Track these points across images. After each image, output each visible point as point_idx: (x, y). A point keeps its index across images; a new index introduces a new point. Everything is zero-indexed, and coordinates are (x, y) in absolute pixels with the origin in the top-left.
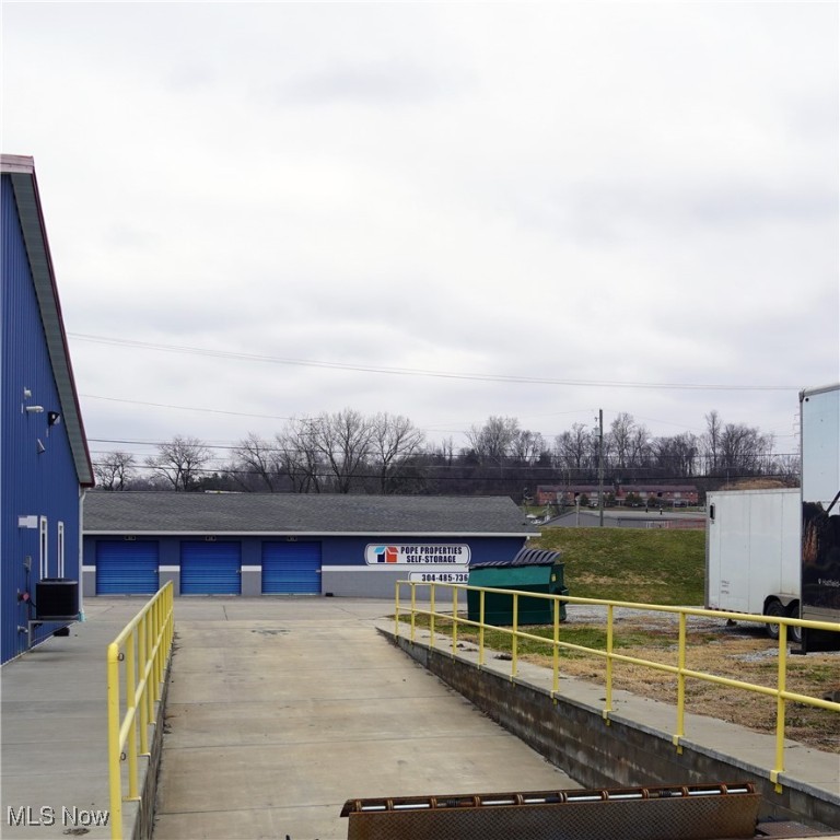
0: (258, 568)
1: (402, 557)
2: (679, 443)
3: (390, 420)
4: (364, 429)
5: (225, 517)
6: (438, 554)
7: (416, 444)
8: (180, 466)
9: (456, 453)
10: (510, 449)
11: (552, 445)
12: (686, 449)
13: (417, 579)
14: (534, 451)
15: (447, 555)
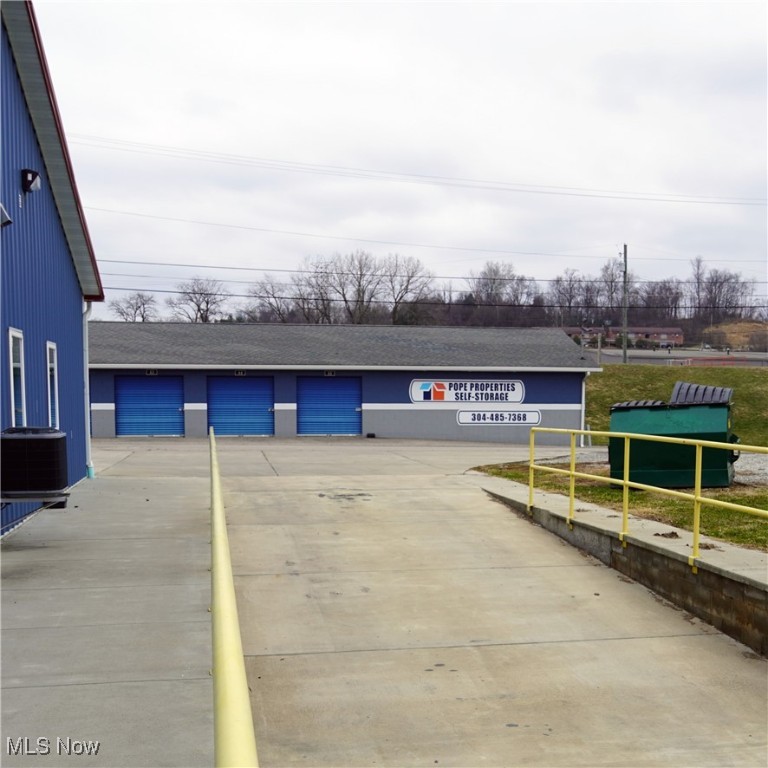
0: (293, 406)
1: (450, 394)
2: (665, 287)
3: (400, 261)
4: (376, 269)
5: (256, 350)
6: (489, 391)
7: (425, 284)
8: (199, 306)
9: (455, 297)
10: (506, 294)
11: (545, 289)
12: (672, 293)
13: (465, 418)
14: (529, 295)
15: (499, 392)
